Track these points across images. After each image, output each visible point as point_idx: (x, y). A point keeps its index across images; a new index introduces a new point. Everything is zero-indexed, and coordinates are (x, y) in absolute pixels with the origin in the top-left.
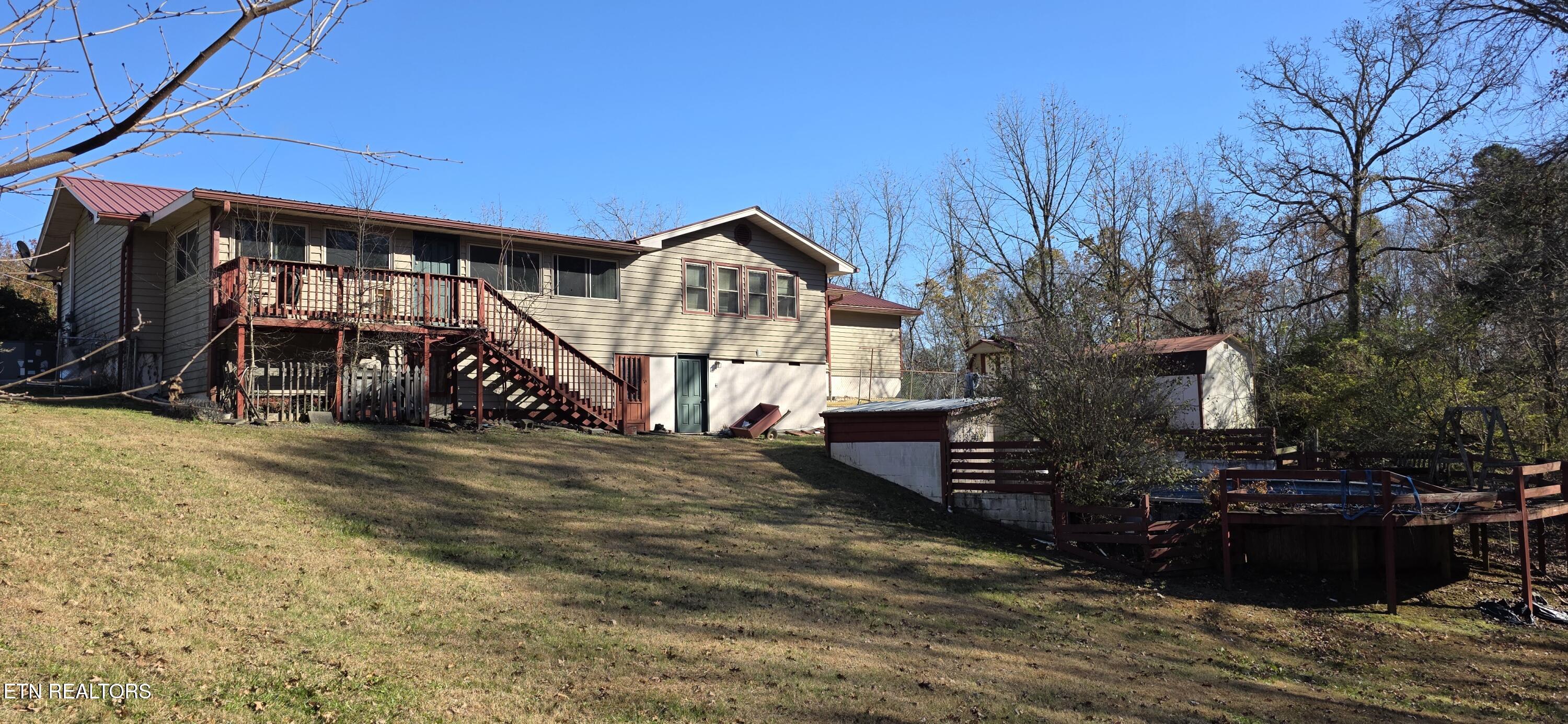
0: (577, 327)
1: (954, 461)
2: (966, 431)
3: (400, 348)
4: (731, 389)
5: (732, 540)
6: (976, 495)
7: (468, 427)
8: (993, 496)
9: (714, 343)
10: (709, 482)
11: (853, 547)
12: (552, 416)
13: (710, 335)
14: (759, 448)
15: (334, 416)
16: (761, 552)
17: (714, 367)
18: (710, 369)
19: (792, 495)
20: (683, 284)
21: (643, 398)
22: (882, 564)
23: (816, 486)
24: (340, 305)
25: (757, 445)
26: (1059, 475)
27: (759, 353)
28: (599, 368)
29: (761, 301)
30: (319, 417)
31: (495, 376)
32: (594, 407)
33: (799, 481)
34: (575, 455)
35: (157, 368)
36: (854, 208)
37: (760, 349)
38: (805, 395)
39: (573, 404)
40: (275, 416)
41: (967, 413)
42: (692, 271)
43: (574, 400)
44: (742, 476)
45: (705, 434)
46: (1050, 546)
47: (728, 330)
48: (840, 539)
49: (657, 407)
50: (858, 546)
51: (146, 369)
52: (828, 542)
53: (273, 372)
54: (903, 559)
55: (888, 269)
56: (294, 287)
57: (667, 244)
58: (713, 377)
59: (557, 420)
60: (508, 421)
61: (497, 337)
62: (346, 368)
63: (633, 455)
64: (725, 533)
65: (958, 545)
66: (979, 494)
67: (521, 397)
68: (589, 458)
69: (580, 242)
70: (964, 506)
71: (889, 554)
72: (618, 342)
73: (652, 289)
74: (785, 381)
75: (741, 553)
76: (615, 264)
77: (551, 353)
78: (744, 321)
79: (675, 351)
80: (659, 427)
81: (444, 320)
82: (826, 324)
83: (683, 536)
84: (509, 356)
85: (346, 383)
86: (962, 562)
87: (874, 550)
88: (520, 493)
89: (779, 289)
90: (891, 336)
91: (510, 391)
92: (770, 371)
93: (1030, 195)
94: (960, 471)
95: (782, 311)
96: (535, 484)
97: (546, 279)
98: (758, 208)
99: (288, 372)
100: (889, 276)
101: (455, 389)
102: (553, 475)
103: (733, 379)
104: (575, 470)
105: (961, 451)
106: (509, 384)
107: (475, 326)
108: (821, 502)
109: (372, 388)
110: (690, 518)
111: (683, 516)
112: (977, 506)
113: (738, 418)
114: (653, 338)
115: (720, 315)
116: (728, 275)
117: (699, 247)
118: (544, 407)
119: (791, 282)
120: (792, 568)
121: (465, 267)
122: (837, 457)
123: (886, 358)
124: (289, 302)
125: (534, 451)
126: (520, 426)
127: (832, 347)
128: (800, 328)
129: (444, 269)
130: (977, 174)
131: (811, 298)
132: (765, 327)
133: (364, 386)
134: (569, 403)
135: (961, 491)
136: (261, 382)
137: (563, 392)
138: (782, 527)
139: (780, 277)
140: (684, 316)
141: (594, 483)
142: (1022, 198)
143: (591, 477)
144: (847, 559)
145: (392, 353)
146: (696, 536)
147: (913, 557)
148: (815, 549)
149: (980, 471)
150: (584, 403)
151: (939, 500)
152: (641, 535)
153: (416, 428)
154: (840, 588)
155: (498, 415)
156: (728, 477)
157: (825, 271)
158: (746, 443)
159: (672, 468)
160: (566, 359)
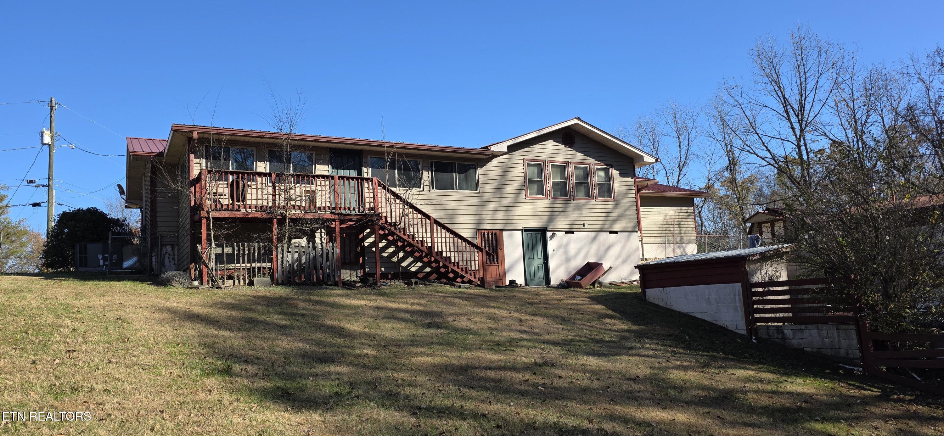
0: (450, 212)
1: (754, 298)
2: (763, 273)
3: (323, 231)
4: (566, 252)
5: (559, 372)
6: (777, 327)
7: (370, 286)
8: (795, 327)
9: (551, 219)
10: (546, 321)
11: (671, 376)
12: (434, 276)
13: (548, 214)
14: (588, 295)
15: (272, 279)
16: (585, 383)
17: (552, 237)
18: (548, 239)
19: (615, 331)
20: (525, 177)
21: (500, 261)
22: (702, 393)
23: (635, 323)
24: (274, 200)
25: (587, 293)
26: (860, 306)
27: (586, 226)
28: (465, 240)
29: (585, 187)
30: (261, 282)
31: (392, 249)
32: (462, 269)
33: (621, 319)
34: (442, 303)
35: (174, 255)
36: (653, 132)
37: (586, 222)
38: (624, 255)
39: (448, 267)
40: (231, 282)
41: (764, 258)
42: (531, 168)
43: (447, 264)
44: (573, 316)
45: (548, 287)
46: (858, 370)
47: (561, 210)
48: (659, 368)
49: (512, 267)
50: (677, 375)
51: (167, 256)
52: (648, 371)
53: (228, 250)
54: (721, 387)
55: (680, 171)
56: (241, 189)
57: (512, 148)
58: (551, 245)
59: (438, 279)
60: (401, 281)
61: (389, 220)
62: (279, 245)
63: (488, 302)
64: (553, 366)
65: (771, 372)
66: (781, 326)
67: (411, 263)
68: (453, 304)
69: (448, 150)
70: (767, 337)
71: (707, 382)
72: (480, 221)
73: (502, 182)
74: (607, 245)
75: (565, 385)
76: (475, 165)
77: (429, 230)
78: (573, 203)
79: (521, 227)
80: (512, 282)
81: (354, 210)
82: (637, 206)
83: (514, 369)
84: (398, 233)
85: (280, 256)
86: (781, 389)
87: (692, 379)
88: (387, 334)
89: (598, 178)
90: (687, 212)
91: (403, 259)
92: (595, 238)
93: (786, 106)
94: (761, 307)
95: (601, 194)
96: (403, 325)
97: (426, 178)
98: (578, 119)
99: (239, 250)
100: (682, 176)
101: (363, 260)
102: (420, 319)
103: (567, 245)
104: (439, 314)
105: (760, 289)
106: (401, 254)
107: (373, 212)
108: (640, 336)
109: (299, 259)
110: (524, 352)
111: (518, 350)
112: (780, 336)
113: (573, 273)
114: (505, 217)
115: (554, 199)
116: (559, 170)
117: (536, 150)
118: (428, 270)
119: (607, 173)
120: (613, 400)
121: (367, 172)
122: (651, 300)
123: (684, 229)
124: (238, 201)
125: (412, 301)
126: (409, 284)
127: (642, 219)
128: (616, 205)
129: (353, 173)
130: (744, 95)
131: (623, 183)
132: (589, 206)
133: (292, 258)
134: (445, 266)
135: (763, 324)
136: (219, 258)
137: (439, 258)
138: (605, 359)
139: (599, 169)
140: (527, 201)
141: (451, 324)
142: (781, 109)
143: (450, 319)
144: (667, 388)
145: (317, 235)
146: (527, 368)
147: (731, 385)
148: (635, 379)
149: (779, 306)
150: (454, 266)
151: (744, 332)
152: (476, 368)
153: (331, 287)
154: (663, 422)
155: (395, 277)
156: (561, 317)
157: (633, 163)
158: (578, 291)
159: (517, 311)
160: (440, 234)
